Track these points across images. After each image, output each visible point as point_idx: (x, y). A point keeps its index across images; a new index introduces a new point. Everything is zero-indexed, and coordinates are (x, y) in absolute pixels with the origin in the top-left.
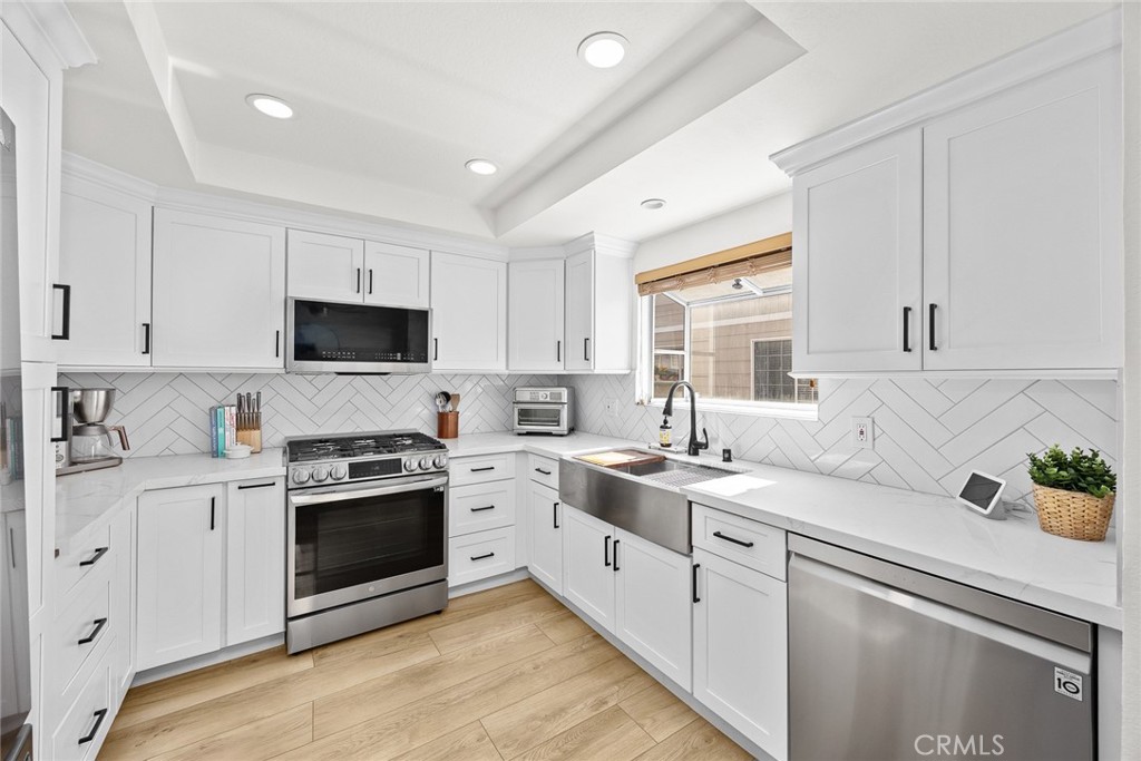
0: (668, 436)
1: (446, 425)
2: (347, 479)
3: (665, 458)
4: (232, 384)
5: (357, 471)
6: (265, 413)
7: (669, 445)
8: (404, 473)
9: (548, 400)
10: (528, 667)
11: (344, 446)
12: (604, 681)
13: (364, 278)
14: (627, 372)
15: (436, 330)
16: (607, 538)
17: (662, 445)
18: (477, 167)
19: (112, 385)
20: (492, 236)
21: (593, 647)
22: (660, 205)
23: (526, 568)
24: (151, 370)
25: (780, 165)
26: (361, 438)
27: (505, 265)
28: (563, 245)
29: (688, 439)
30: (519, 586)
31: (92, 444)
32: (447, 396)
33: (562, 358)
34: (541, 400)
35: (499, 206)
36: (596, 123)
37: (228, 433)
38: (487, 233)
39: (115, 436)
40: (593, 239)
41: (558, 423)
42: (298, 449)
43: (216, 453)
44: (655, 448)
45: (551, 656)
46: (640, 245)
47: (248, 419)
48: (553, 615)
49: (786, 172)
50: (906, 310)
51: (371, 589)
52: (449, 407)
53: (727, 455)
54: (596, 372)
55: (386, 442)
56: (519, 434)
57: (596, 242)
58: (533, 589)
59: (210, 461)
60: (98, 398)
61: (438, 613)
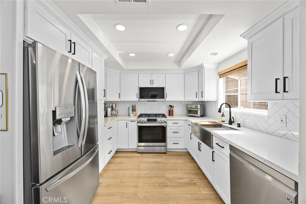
0: (224, 119)
1: (171, 113)
2: (147, 122)
3: (222, 125)
4: (132, 103)
5: (149, 120)
6: (137, 109)
7: (224, 121)
8: (157, 122)
9: (195, 108)
10: (179, 168)
11: (148, 115)
12: (195, 177)
13: (152, 82)
14: (216, 100)
15: (166, 91)
16: (198, 143)
17: (222, 121)
18: (170, 55)
19: (116, 103)
20: (179, 68)
21: (197, 170)
22: (216, 54)
23: (187, 149)
24: (120, 101)
25: (244, 37)
26: (152, 114)
27: (183, 74)
28: (197, 67)
29: (228, 120)
30: (186, 153)
31: (114, 112)
32: (171, 106)
33: (197, 97)
34: (193, 107)
35: (179, 61)
36: (191, 40)
37: (131, 111)
38: (178, 68)
39: (116, 111)
40: (203, 65)
41: (197, 113)
42: (141, 116)
43: (129, 115)
44: (221, 122)
45: (185, 168)
46: (219, 64)
47: (134, 110)
48: (190, 161)
49: (246, 39)
50: (276, 80)
51: (151, 144)
52: (172, 109)
53: (238, 125)
54: (205, 100)
55: (156, 115)
56: (188, 116)
57: (204, 66)
58: (189, 154)
59: (128, 116)
60: (114, 105)
61: (165, 153)
